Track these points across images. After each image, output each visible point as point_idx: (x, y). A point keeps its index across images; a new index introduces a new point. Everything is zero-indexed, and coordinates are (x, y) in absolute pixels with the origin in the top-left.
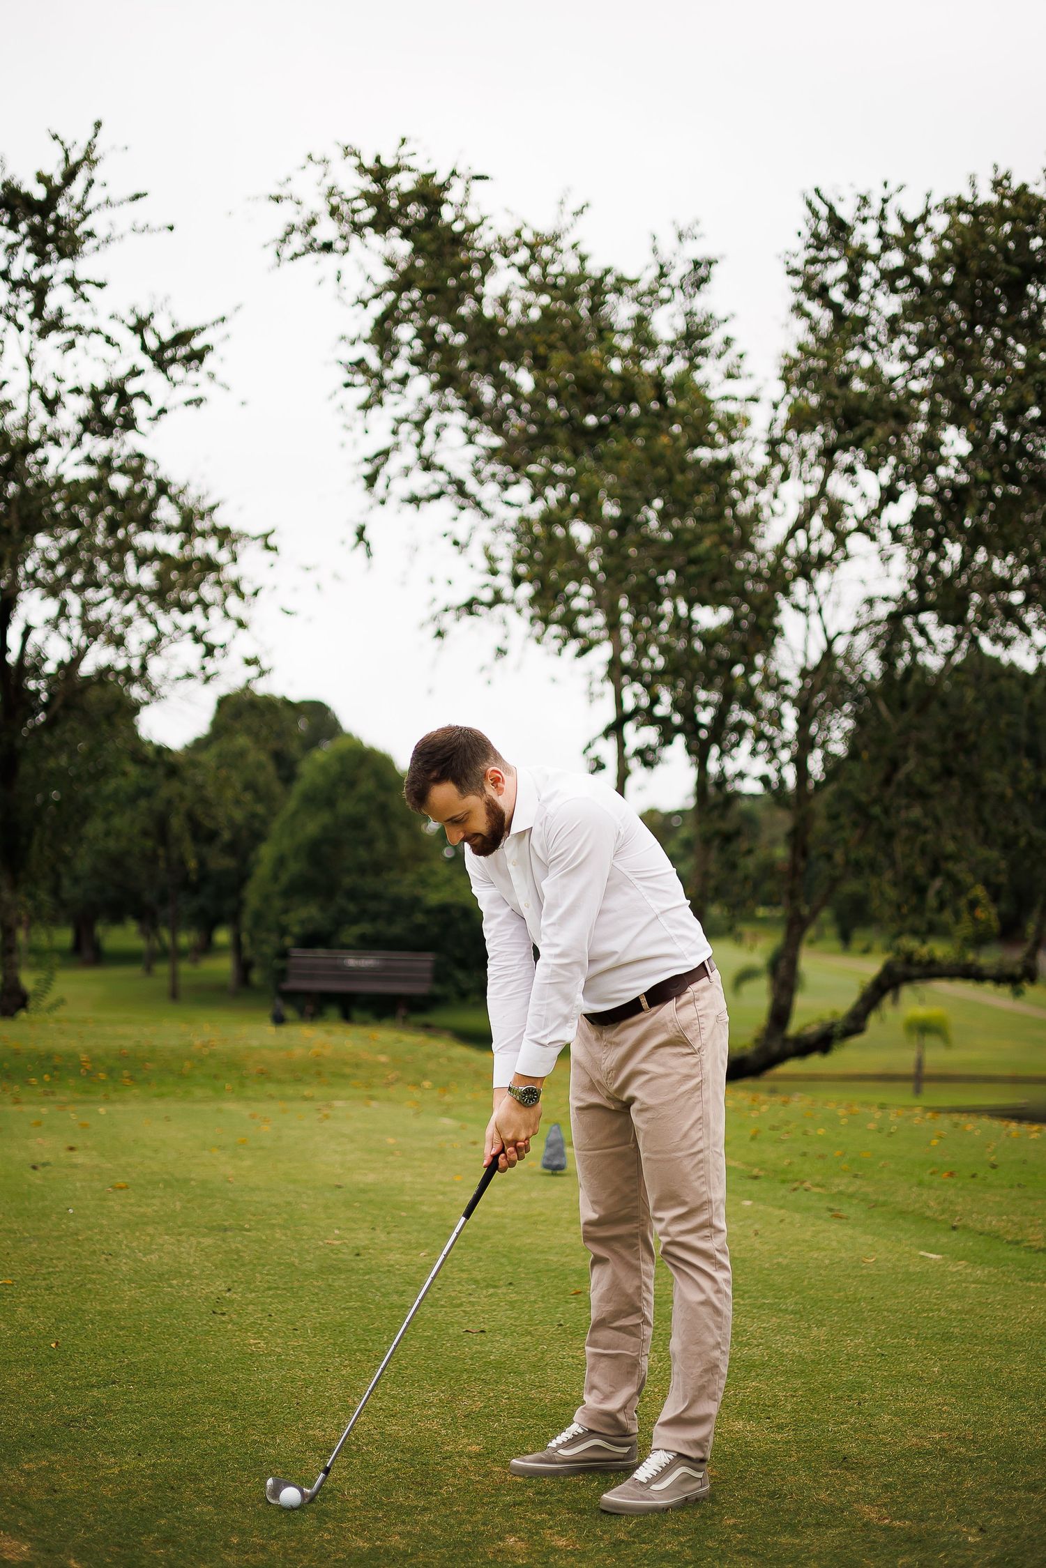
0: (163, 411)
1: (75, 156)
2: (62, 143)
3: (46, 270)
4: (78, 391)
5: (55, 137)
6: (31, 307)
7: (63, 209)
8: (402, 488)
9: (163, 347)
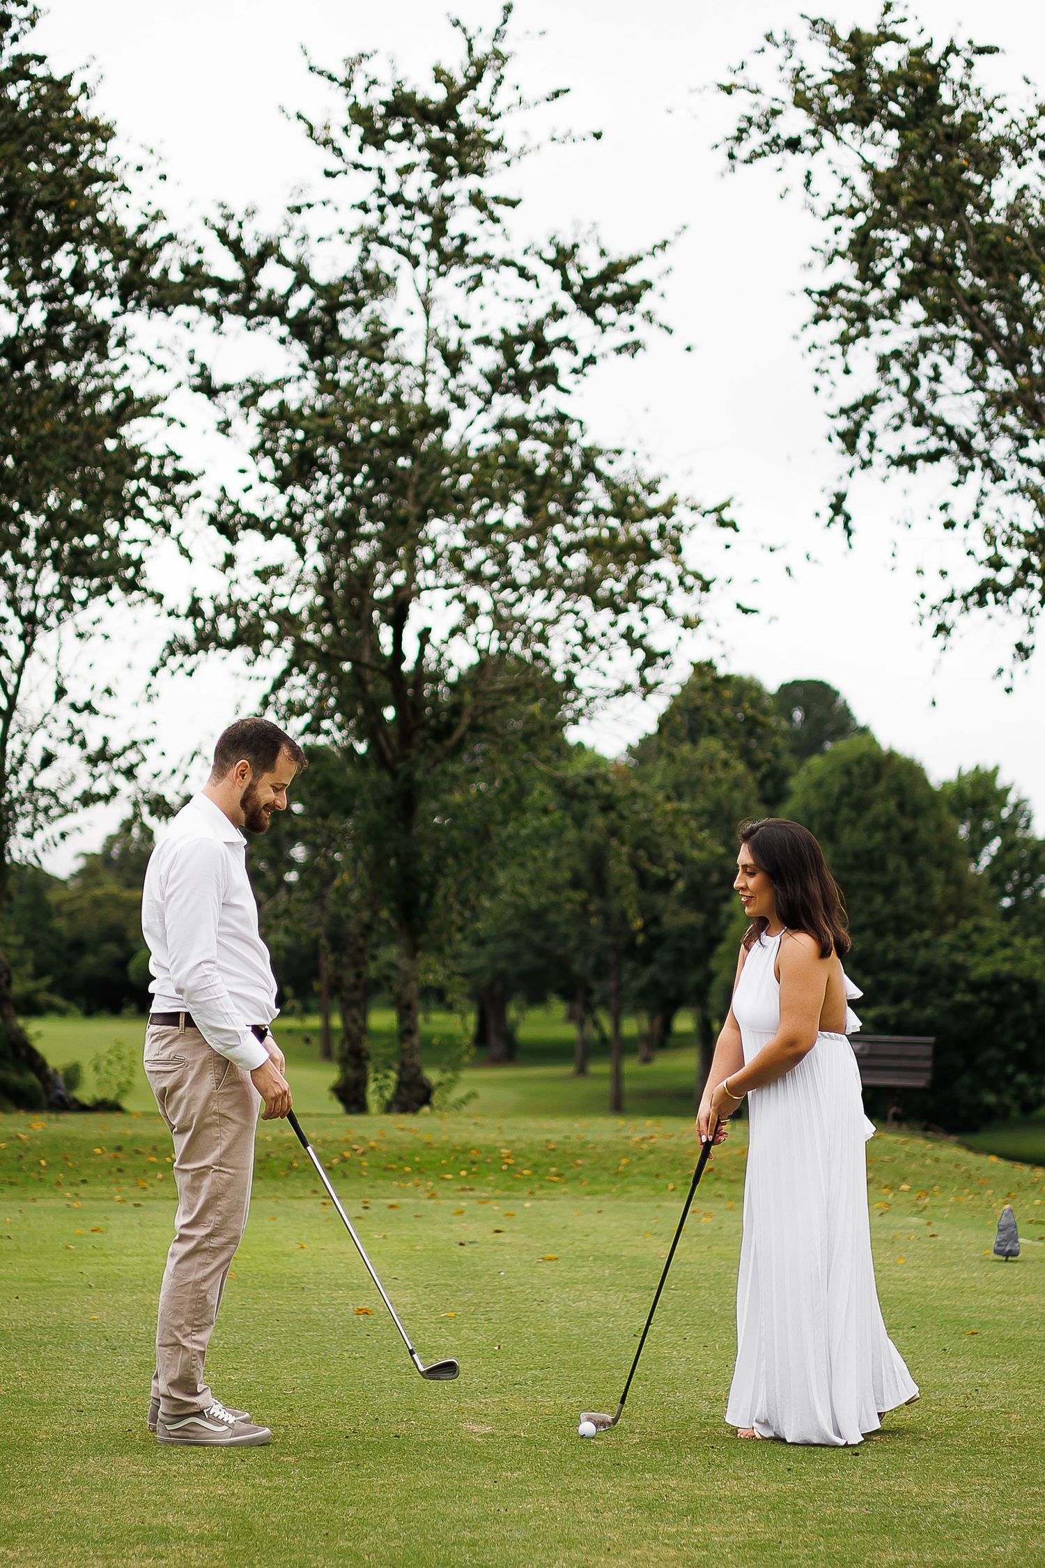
0: (590, 360)
2: (464, 30)
3: (448, 188)
4: (485, 341)
5: (457, 23)
8: (890, 444)
9: (588, 284)
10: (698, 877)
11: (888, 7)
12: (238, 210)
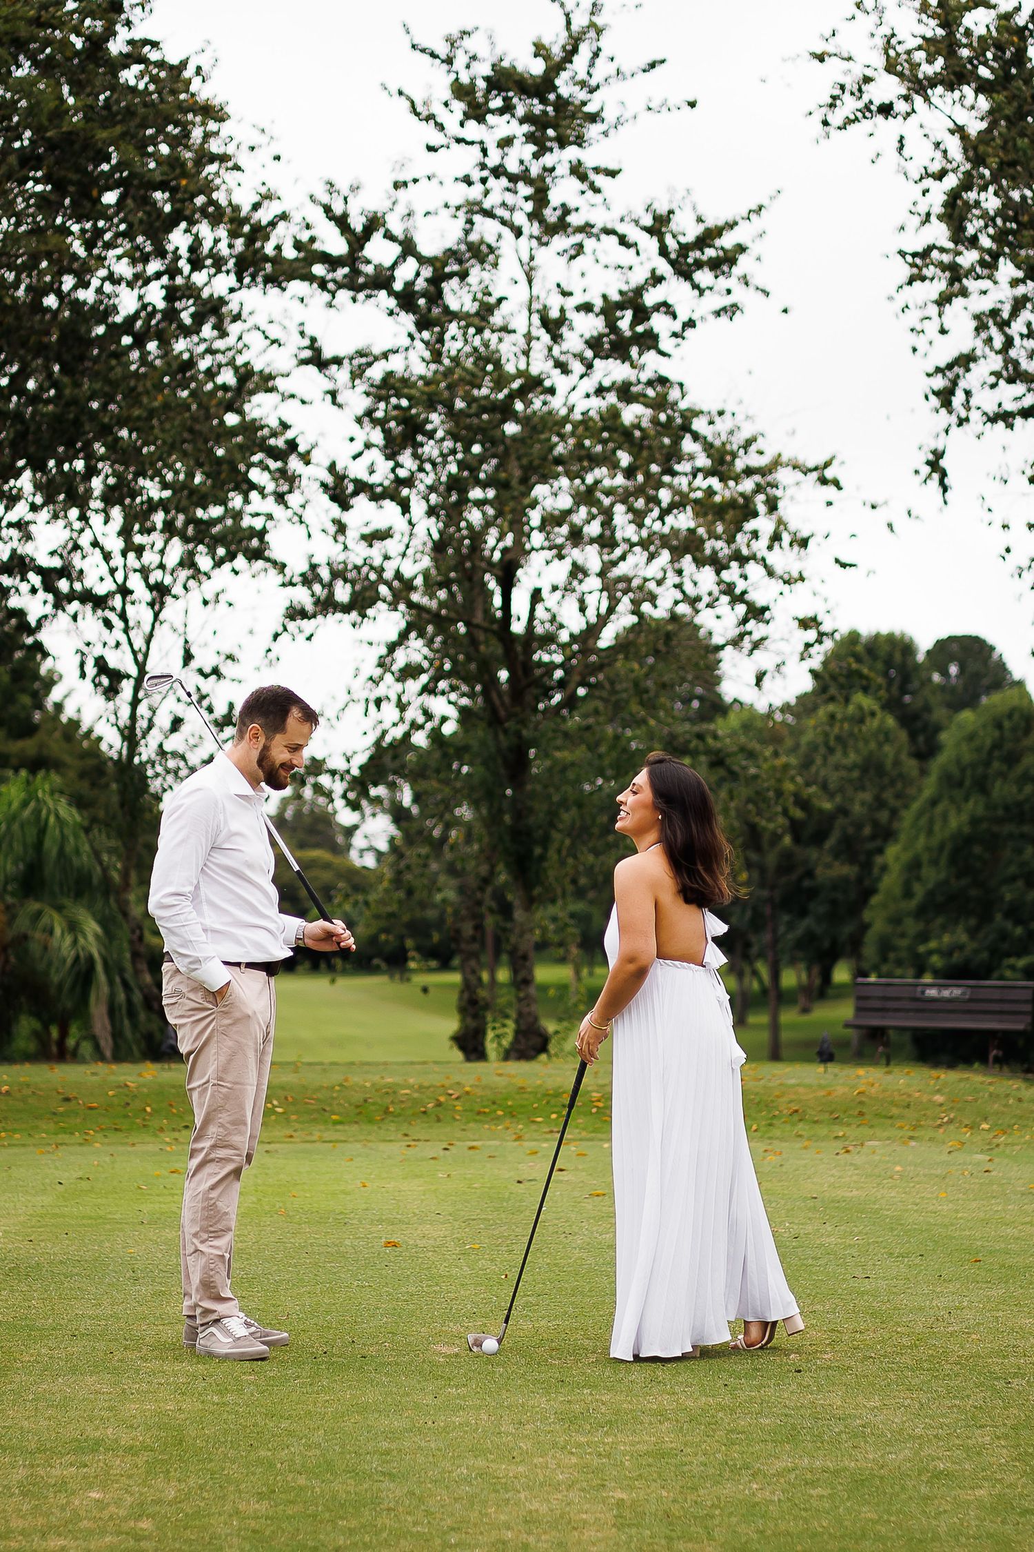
0: (690, 324)
1: (579, 21)
3: (548, 160)
4: (586, 308)
6: (529, 207)
7: (564, 86)
9: (684, 249)
10: (851, 830)
12: (343, 186)
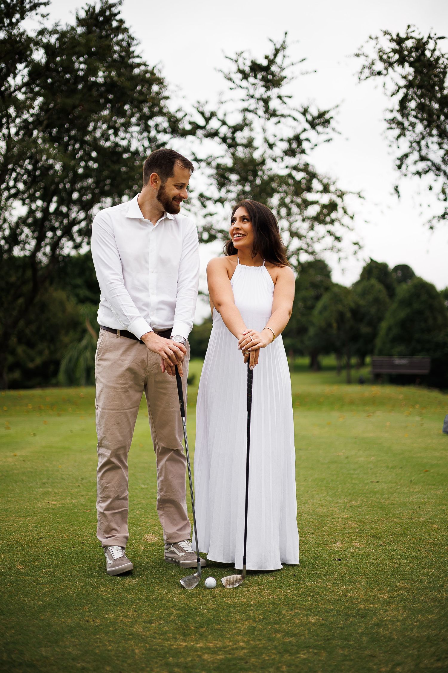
0: (316, 145)
1: (278, 46)
2: (273, 42)
3: (269, 93)
4: (282, 140)
5: (270, 40)
6: (264, 108)
8: (413, 169)
9: (314, 118)
11: (409, 27)
12: (202, 101)
